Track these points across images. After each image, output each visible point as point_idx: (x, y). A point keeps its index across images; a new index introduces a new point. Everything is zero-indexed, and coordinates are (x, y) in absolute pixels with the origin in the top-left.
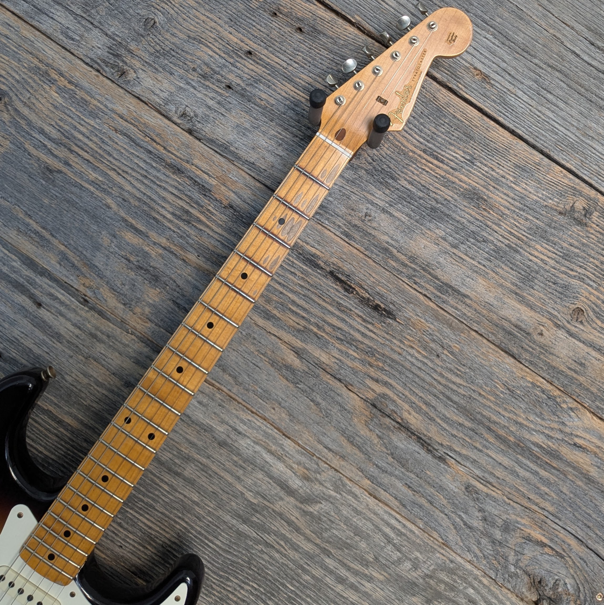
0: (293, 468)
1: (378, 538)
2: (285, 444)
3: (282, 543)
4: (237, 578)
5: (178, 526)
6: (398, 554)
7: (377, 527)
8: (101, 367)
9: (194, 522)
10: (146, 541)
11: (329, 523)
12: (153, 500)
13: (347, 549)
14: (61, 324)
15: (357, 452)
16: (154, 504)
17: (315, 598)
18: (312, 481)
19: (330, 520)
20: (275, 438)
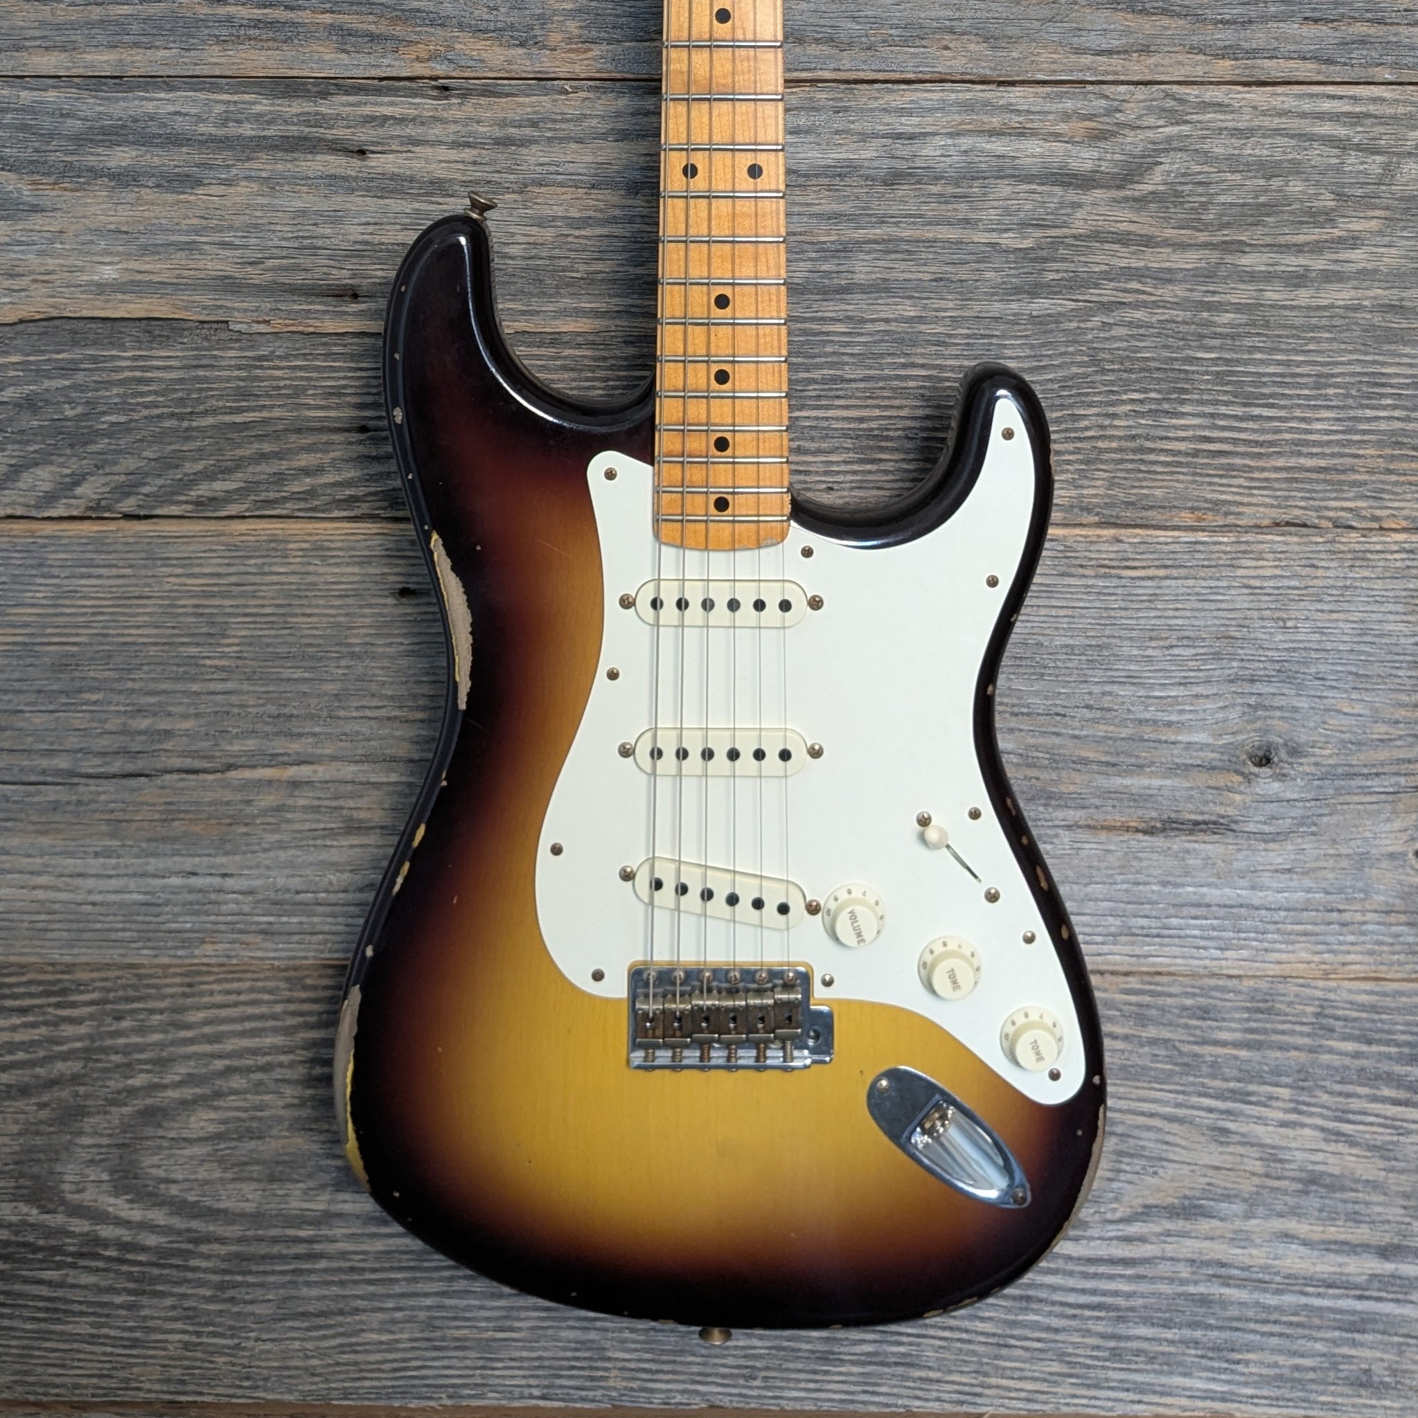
1: (1318, 155)
3: (1135, 285)
4: (1090, 405)
5: (912, 384)
6: (1378, 158)
7: (1302, 136)
9: (937, 355)
10: (871, 448)
11: (1200, 190)
12: (832, 365)
13: (1268, 215)
16: (839, 373)
17: (1269, 345)
19: (1200, 184)
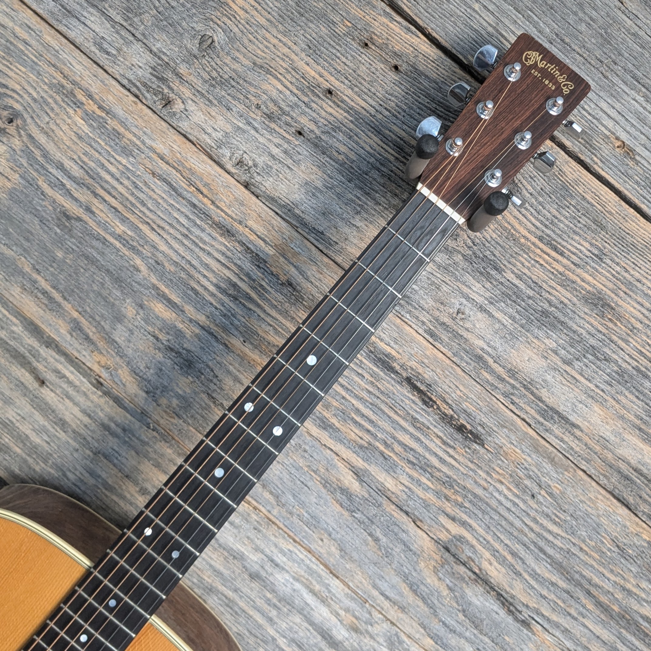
0: (339, 615)
2: (332, 585)
8: (111, 466)
14: (67, 409)
15: (420, 603)
18: (361, 633)
20: (320, 576)
